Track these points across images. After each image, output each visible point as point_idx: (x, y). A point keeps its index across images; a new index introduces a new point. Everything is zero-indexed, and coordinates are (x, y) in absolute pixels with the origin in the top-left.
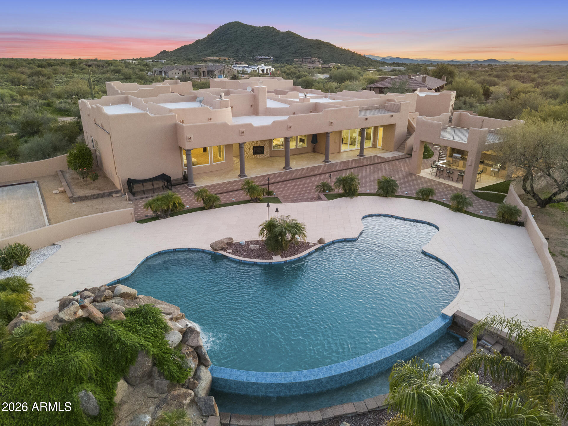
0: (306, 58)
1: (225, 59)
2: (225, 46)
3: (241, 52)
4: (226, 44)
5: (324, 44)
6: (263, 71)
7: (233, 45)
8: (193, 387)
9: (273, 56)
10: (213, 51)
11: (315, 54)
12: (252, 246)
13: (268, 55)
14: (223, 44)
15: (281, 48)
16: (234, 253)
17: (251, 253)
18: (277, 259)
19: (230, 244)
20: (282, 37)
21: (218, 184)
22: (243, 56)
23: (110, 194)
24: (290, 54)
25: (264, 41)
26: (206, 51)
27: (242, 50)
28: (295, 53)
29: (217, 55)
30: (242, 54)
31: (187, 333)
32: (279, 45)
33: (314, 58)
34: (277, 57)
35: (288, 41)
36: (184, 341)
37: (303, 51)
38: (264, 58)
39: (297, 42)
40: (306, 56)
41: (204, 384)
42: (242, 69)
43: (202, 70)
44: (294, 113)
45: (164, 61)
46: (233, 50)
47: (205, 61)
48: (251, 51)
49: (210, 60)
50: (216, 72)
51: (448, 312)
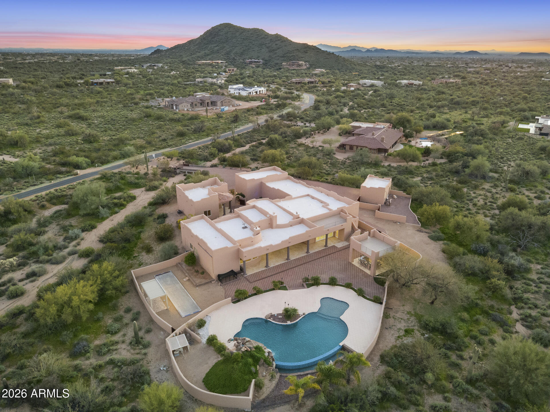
0: (294, 62)
1: (218, 63)
2: (217, 48)
3: (232, 54)
4: (217, 46)
5: (310, 48)
6: (256, 92)
7: (225, 47)
8: (272, 366)
9: (263, 59)
10: (205, 53)
11: (302, 57)
12: (279, 317)
13: (258, 58)
14: (214, 45)
15: (270, 51)
16: (273, 320)
17: (280, 320)
18: (289, 323)
19: (272, 316)
20: (271, 40)
21: (257, 273)
22: (234, 58)
23: (211, 282)
24: (278, 58)
25: (254, 43)
26: (200, 52)
27: (234, 52)
28: (283, 57)
29: (209, 57)
30: (233, 56)
31: (269, 353)
32: (268, 48)
33: (300, 62)
34: (266, 61)
35: (276, 45)
36: (269, 355)
37: (291, 55)
38: (253, 62)
39: (285, 46)
40: (294, 60)
41: (274, 366)
42: (238, 91)
43: (206, 102)
44: (291, 226)
45: (160, 65)
46: (224, 52)
47: (200, 65)
48: (242, 54)
49: (204, 64)
50: (219, 103)
51: (341, 344)
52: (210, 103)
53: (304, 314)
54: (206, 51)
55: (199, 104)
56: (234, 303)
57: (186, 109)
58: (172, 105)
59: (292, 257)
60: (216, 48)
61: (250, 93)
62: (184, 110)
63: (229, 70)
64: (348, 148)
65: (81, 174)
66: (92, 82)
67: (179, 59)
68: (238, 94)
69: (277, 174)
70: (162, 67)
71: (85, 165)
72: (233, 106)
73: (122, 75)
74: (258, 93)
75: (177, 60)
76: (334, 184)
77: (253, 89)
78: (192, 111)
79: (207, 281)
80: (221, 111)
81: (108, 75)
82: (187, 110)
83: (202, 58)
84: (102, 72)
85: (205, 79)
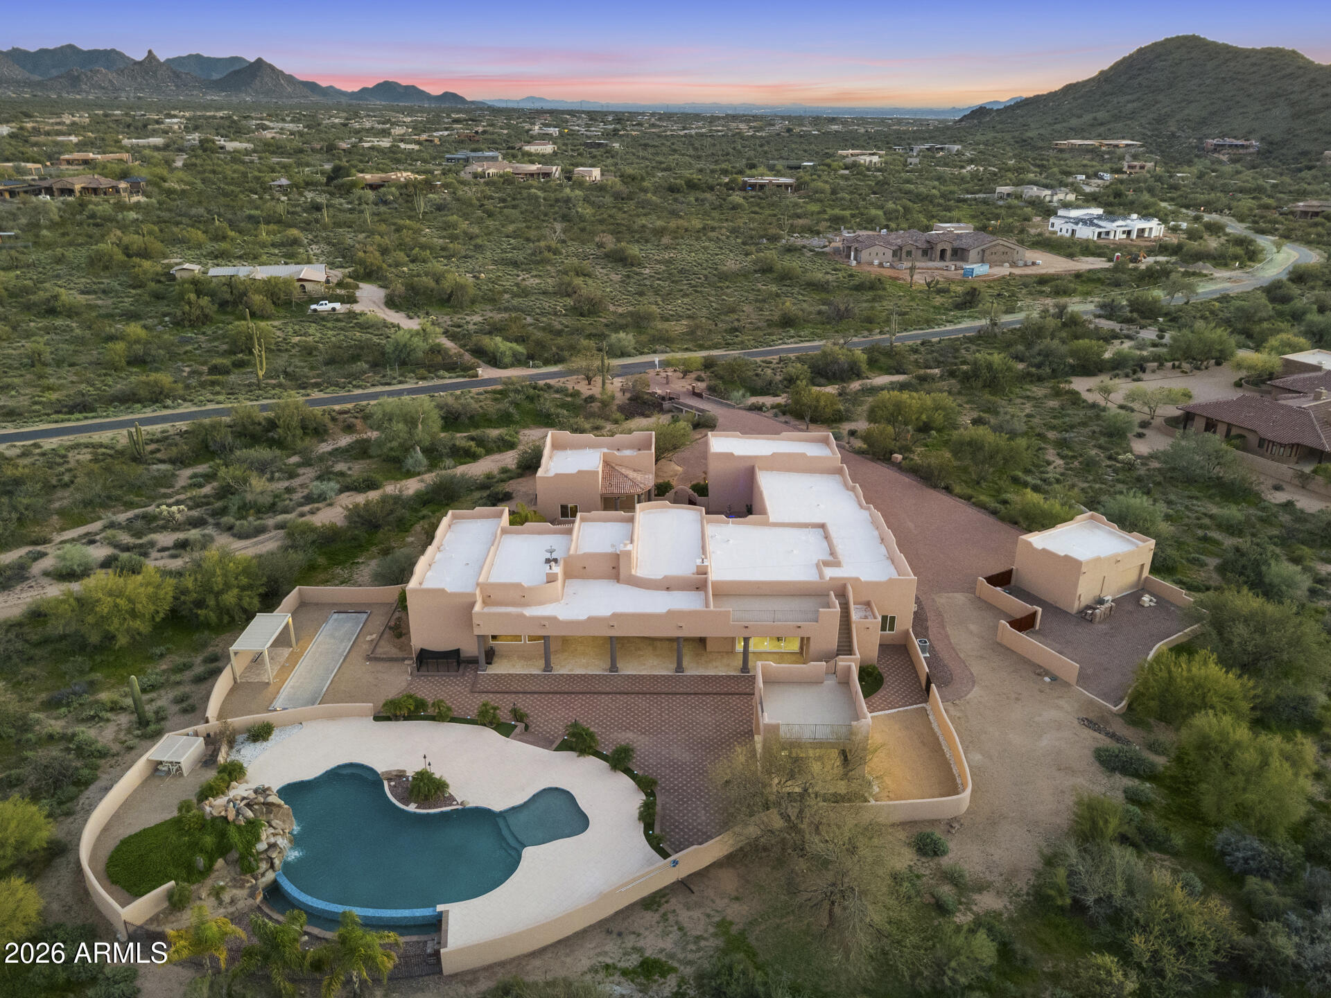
1: (1117, 146)
2: (1135, 105)
3: (1172, 123)
4: (1138, 99)
6: (1128, 233)
7: (1157, 103)
9: (1263, 140)
10: (1095, 119)
14: (1130, 97)
16: (392, 785)
17: (403, 792)
23: (403, 660)
26: (1080, 117)
27: (1180, 116)
29: (1101, 130)
30: (1173, 129)
31: (272, 845)
38: (1231, 146)
42: (1071, 226)
43: (940, 247)
44: (668, 589)
45: (957, 147)
46: (1151, 116)
47: (1061, 151)
48: (1203, 122)
49: (1073, 149)
50: (973, 254)
51: (440, 908)
52: (949, 253)
53: (462, 803)
54: (1102, 115)
55: (920, 252)
56: (377, 718)
57: (876, 262)
58: (849, 248)
59: (630, 668)
60: (1130, 106)
61: (1108, 233)
62: (871, 264)
63: (1130, 167)
64: (1200, 424)
65: (486, 377)
66: (745, 182)
67: (1017, 134)
68: (1068, 235)
69: (803, 455)
70: (959, 153)
71: (507, 360)
72: (1014, 264)
73: (836, 170)
74: (1134, 236)
75: (1007, 136)
76: (1002, 519)
77: (1120, 223)
78: (892, 267)
79: (400, 655)
80: (964, 275)
81: (805, 167)
82: (881, 265)
83: (1079, 132)
84: (794, 163)
85: (1019, 189)
